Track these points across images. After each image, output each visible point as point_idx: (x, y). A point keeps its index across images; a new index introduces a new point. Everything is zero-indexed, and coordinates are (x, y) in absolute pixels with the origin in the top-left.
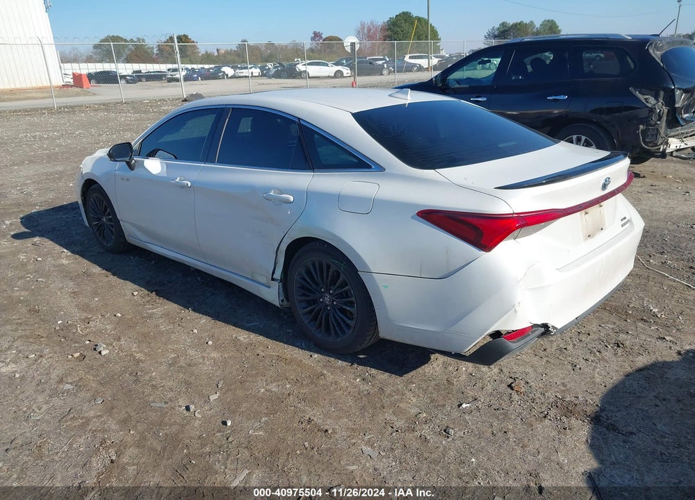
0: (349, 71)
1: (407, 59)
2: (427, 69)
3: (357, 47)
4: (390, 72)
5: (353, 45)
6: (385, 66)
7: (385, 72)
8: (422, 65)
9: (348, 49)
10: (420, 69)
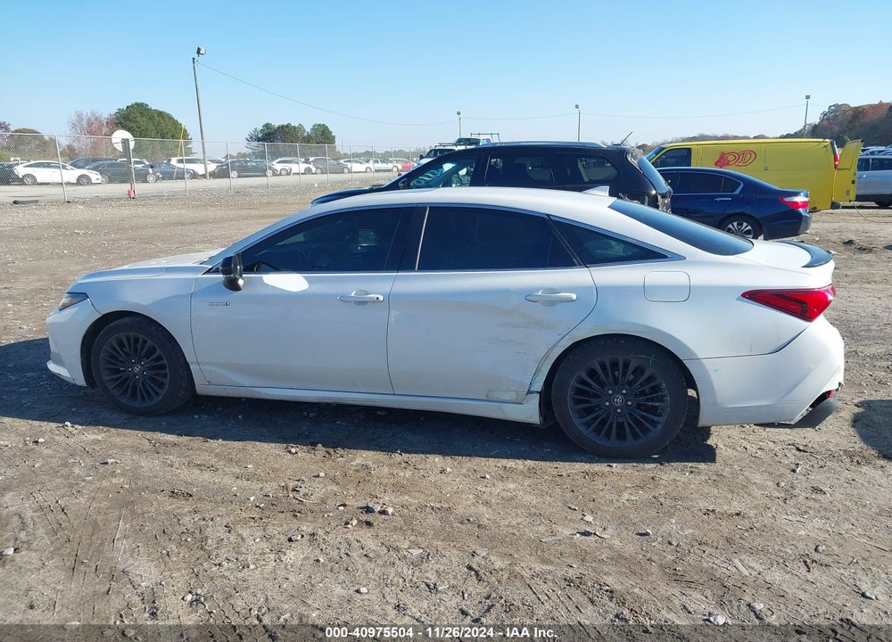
0: (100, 177)
1: (174, 161)
2: (204, 176)
3: (132, 145)
4: (157, 179)
5: (125, 142)
6: (150, 170)
7: (151, 178)
8: (196, 170)
9: (120, 147)
10: (194, 175)
